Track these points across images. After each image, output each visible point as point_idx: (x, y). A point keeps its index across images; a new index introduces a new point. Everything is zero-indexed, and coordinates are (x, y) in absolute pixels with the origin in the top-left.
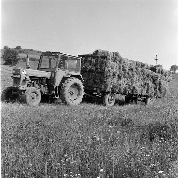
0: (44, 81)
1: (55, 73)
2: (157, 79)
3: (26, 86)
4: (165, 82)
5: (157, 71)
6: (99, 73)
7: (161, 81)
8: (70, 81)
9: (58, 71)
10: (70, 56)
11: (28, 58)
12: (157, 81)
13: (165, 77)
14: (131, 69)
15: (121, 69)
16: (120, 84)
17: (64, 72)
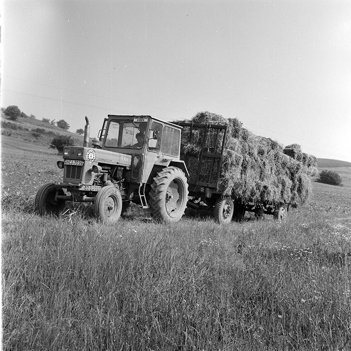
0: (120, 174)
1: (141, 156)
2: (297, 172)
3: (91, 182)
5: (296, 155)
6: (209, 158)
7: (303, 176)
8: (168, 174)
9: (147, 154)
12: (297, 175)
13: (308, 166)
14: (261, 153)
15: (246, 152)
16: (245, 181)
17: (156, 155)
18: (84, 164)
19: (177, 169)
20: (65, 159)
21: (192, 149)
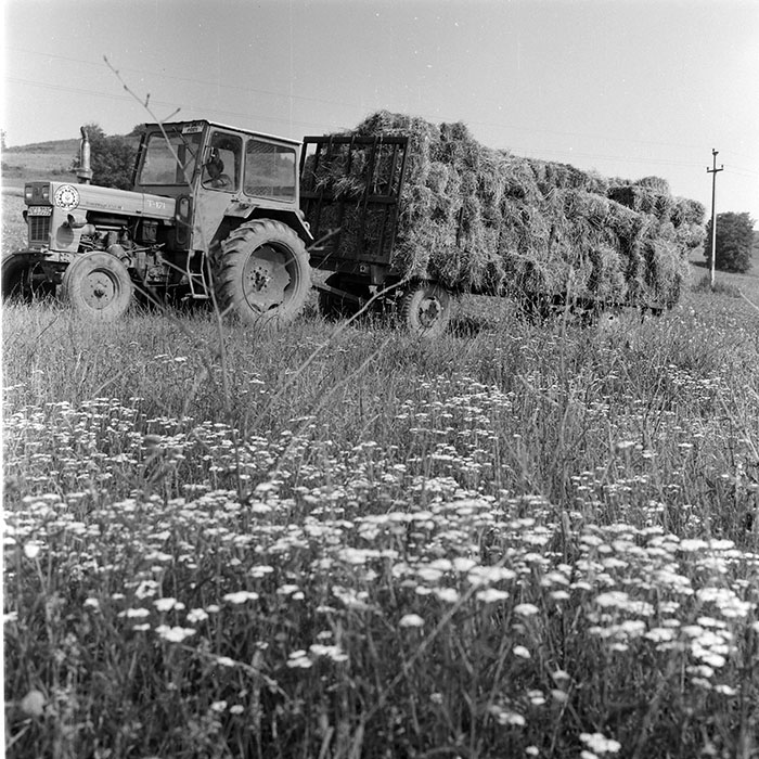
0: (150, 234)
1: (190, 200)
2: (634, 235)
3: (74, 247)
4: (673, 250)
5: (638, 201)
6: (379, 204)
7: (657, 245)
8: (249, 232)
9: (201, 195)
10: (251, 137)
11: (87, 145)
12: (638, 242)
13: (676, 226)
14: (515, 193)
15: (471, 191)
16: (465, 251)
17: (230, 197)
18: (52, 213)
19: (274, 224)
20: (29, 206)
21: (349, 188)
